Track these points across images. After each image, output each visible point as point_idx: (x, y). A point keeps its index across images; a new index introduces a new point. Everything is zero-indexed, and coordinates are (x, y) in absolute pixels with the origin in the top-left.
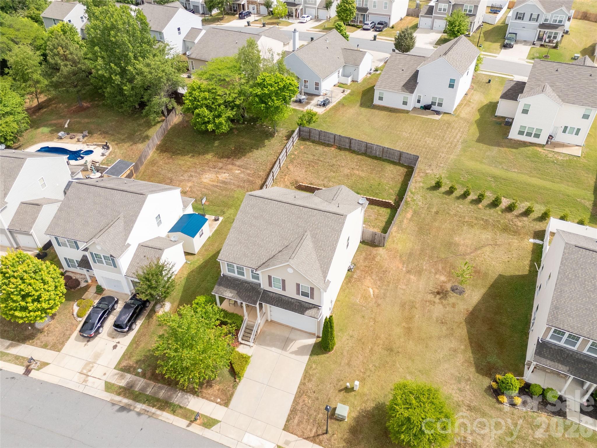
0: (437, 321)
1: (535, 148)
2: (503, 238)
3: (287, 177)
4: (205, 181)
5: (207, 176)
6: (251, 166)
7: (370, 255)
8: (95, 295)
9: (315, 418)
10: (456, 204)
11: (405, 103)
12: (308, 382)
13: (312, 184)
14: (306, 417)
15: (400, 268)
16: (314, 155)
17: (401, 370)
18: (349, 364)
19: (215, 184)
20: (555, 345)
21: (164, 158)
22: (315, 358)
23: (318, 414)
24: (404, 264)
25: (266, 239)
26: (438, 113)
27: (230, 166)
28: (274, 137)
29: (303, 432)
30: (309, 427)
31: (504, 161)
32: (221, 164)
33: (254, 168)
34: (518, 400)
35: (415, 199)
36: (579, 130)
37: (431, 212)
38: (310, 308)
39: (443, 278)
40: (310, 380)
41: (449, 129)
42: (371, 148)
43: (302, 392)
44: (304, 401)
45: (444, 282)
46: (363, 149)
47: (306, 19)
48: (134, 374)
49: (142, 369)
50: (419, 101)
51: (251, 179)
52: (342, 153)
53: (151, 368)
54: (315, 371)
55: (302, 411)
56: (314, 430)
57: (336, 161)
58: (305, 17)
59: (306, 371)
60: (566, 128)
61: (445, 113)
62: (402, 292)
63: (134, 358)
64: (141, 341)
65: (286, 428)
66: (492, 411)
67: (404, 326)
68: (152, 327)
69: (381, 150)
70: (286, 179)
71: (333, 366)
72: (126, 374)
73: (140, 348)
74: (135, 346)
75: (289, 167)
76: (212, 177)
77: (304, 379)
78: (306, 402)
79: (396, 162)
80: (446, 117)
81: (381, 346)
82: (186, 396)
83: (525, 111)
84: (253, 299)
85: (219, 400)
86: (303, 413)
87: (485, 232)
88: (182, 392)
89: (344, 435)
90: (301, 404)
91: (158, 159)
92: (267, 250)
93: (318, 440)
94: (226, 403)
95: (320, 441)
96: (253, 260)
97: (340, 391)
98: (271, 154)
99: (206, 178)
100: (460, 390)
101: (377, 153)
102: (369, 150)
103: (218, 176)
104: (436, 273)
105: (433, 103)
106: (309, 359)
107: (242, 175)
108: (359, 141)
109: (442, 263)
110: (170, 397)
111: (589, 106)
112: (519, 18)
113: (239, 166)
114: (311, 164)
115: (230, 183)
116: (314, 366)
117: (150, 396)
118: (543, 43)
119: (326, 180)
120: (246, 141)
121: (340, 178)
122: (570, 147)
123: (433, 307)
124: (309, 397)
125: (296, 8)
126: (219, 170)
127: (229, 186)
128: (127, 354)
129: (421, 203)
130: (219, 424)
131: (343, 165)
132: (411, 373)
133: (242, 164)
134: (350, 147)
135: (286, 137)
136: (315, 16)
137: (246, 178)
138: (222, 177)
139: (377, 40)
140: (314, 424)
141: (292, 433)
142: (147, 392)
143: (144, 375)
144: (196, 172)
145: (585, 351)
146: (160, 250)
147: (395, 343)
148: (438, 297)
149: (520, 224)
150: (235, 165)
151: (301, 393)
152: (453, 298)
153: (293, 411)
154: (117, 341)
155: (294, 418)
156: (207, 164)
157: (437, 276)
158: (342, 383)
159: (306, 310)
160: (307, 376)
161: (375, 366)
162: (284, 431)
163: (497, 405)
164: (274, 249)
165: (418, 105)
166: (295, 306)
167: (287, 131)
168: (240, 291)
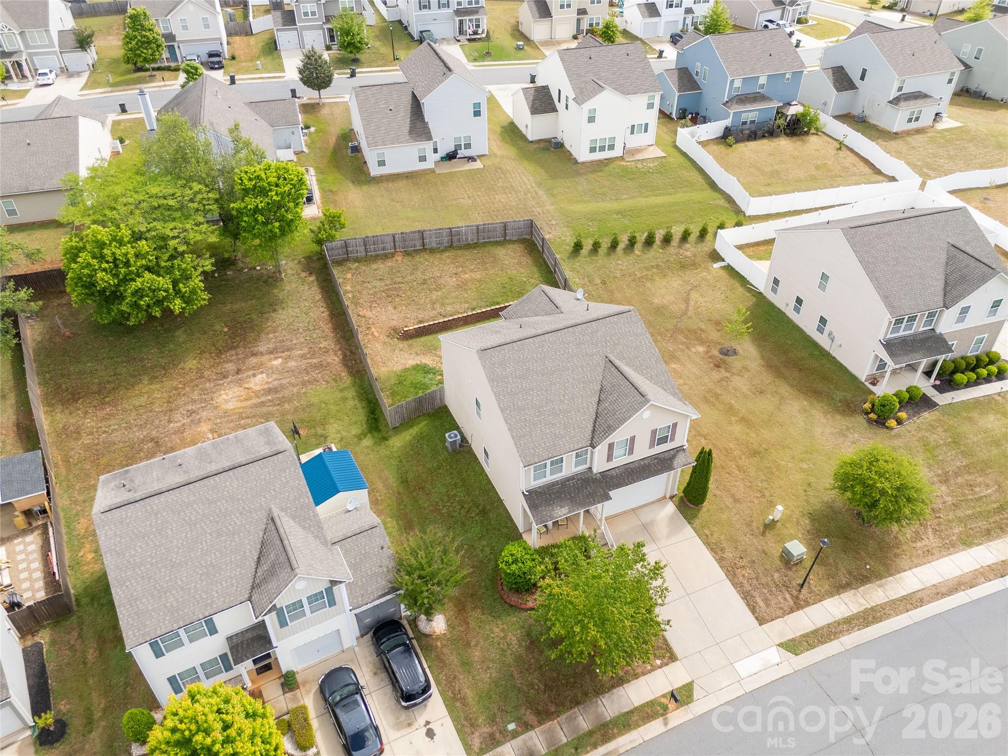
0: (755, 394)
1: (617, 163)
2: (693, 277)
3: (373, 330)
4: (230, 406)
5: (224, 397)
6: (295, 342)
8: (288, 695)
9: (775, 583)
10: (613, 262)
11: (423, 159)
12: (723, 553)
13: (421, 322)
14: (766, 591)
16: (381, 279)
17: (790, 465)
18: (736, 501)
19: (255, 401)
20: (896, 339)
21: (86, 413)
22: (697, 522)
23: (772, 576)
25: (564, 397)
26: (471, 159)
27: (253, 361)
28: (282, 279)
29: (781, 608)
30: (780, 598)
31: (605, 190)
32: (229, 365)
33: (303, 343)
34: (903, 415)
36: (647, 125)
38: (674, 457)
39: (700, 349)
40: (722, 550)
41: (508, 175)
42: (458, 234)
43: (730, 569)
44: (744, 576)
45: (707, 352)
46: (446, 239)
47: (50, 76)
48: (508, 738)
49: (513, 721)
50: (436, 151)
51: (315, 361)
52: (417, 258)
53: (524, 708)
54: (715, 536)
55: (755, 589)
56: (788, 596)
57: (423, 273)
58: (45, 74)
59: (707, 544)
60: (633, 126)
61: (480, 156)
63: (480, 720)
64: (459, 690)
65: (761, 621)
66: (896, 442)
67: (736, 421)
68: (453, 659)
69: (475, 231)
70: (376, 334)
71: (724, 517)
72: (499, 749)
73: (470, 700)
74: (458, 704)
75: (361, 313)
76: (238, 393)
77: (715, 553)
78: (746, 575)
79: (500, 241)
80: (488, 162)
81: (743, 457)
82: (615, 696)
83: (591, 120)
84: (599, 494)
85: (658, 662)
86: (758, 588)
87: (670, 279)
88: (603, 697)
89: (818, 574)
90: (745, 582)
91: (73, 421)
92: (579, 411)
93: (802, 603)
94: (673, 658)
95: (804, 601)
96: (574, 436)
97: (763, 534)
98: (310, 308)
99: (226, 401)
101: (469, 239)
102: (455, 239)
103: (246, 386)
104: (688, 348)
105: (458, 147)
106: (694, 529)
107: (292, 364)
108: (436, 230)
109: (678, 334)
110: (599, 716)
111: (651, 91)
112: (425, 7)
113: (271, 353)
114: (391, 294)
115: (282, 387)
116: (707, 532)
117: (573, 740)
118: (468, 37)
119: (438, 306)
120: (237, 306)
121: (453, 295)
122: (645, 149)
123: (732, 383)
124: (743, 567)
125: (14, 59)
126: (239, 376)
127: (286, 393)
128: (463, 726)
129: (577, 280)
130: (695, 685)
131: (438, 275)
132: (801, 460)
133: (271, 346)
134: (424, 245)
135: (303, 271)
136: (61, 68)
137: (303, 364)
138: (256, 384)
139: (236, 82)
140: (780, 591)
141: (772, 620)
142: (561, 741)
143: (527, 727)
144: (194, 401)
145: (921, 329)
146: (374, 530)
147: (752, 444)
148: (722, 370)
149: (689, 254)
150: (262, 354)
151: (731, 572)
152: (736, 363)
153: (747, 597)
154: (424, 723)
155: (756, 603)
156: (202, 377)
157: (693, 350)
158: (754, 524)
159: (672, 462)
160: (715, 549)
161: (764, 481)
162: (764, 626)
163: (893, 433)
164: (588, 405)
165: (437, 157)
166: (655, 466)
167: (296, 262)
168: (571, 496)
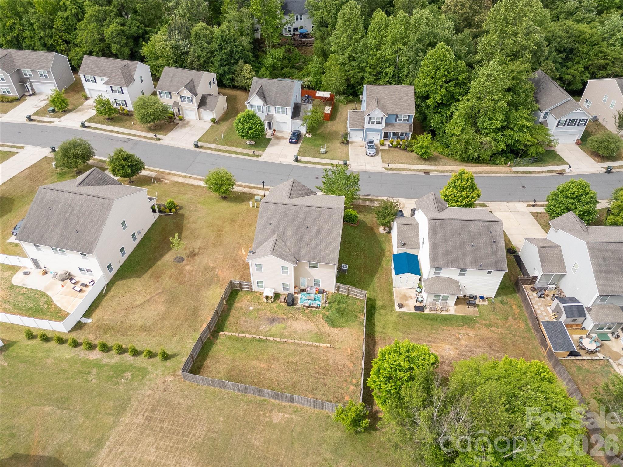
15: (220, 271)
24: (217, 274)
37: (179, 336)
62: (221, 253)
99: (450, 350)
100: (196, 207)
104: (192, 271)
157: (192, 269)
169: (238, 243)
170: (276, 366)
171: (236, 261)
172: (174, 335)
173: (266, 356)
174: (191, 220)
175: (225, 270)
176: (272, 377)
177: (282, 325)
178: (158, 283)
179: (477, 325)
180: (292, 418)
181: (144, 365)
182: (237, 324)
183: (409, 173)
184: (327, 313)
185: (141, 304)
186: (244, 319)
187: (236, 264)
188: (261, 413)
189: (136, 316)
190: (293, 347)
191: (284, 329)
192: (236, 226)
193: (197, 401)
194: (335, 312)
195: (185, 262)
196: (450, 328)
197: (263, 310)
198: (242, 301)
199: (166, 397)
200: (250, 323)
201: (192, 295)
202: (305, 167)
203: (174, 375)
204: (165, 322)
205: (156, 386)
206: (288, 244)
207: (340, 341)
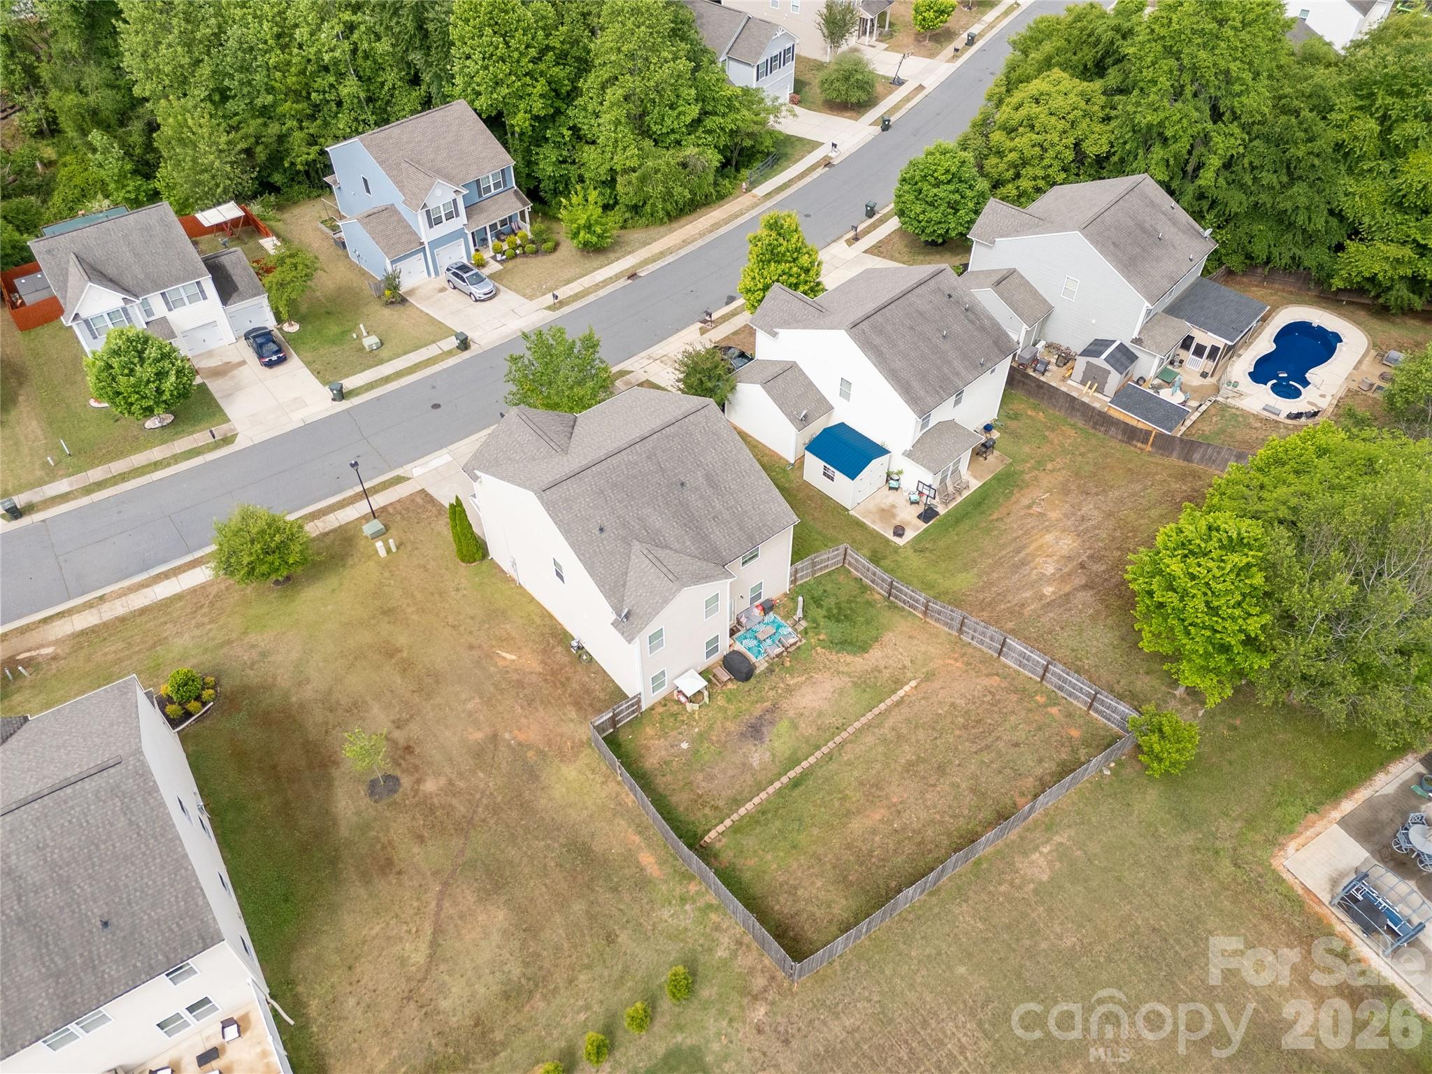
0: (365, 702)
7: (591, 705)
10: (596, 1008)
15: (516, 732)
24: (520, 744)
35: (687, 907)
37: (623, 927)
39: (430, 786)
62: (463, 696)
65: (422, 491)
67: (400, 651)
76: (1056, 549)
78: (426, 514)
87: (467, 1012)
100: (253, 646)
103: (1055, 558)
104: (451, 783)
107: (1027, 595)
109: (464, 817)
113: (1068, 595)
115: (1013, 572)
123: (392, 718)
126: (1075, 563)
129: (665, 916)
131: (928, 796)
133: (1076, 601)
137: (1014, 599)
138: (1046, 563)
141: (411, 494)
148: (402, 742)
157: (443, 781)
162: (421, 488)
169: (471, 647)
170: (896, 793)
171: (520, 684)
172: (610, 939)
173: (856, 796)
174: (284, 680)
175: (523, 720)
176: (923, 815)
177: (783, 725)
178: (405, 878)
179: (1027, 477)
180: (1061, 844)
181: (660, 1049)
182: (700, 796)
183: (602, 293)
184: (821, 637)
185: (431, 956)
186: (700, 776)
187: (528, 691)
188: (1003, 888)
189: (457, 989)
190: (869, 739)
191: (795, 726)
192: (415, 617)
193: (876, 989)
194: (833, 625)
195: (406, 781)
196: (1003, 511)
197: (711, 727)
198: (648, 748)
199: (811, 1048)
200: (724, 771)
201: (527, 829)
202: (378, 399)
203: (755, 998)
204: (546, 935)
205: (757, 1054)
206: (677, 546)
207: (908, 663)
